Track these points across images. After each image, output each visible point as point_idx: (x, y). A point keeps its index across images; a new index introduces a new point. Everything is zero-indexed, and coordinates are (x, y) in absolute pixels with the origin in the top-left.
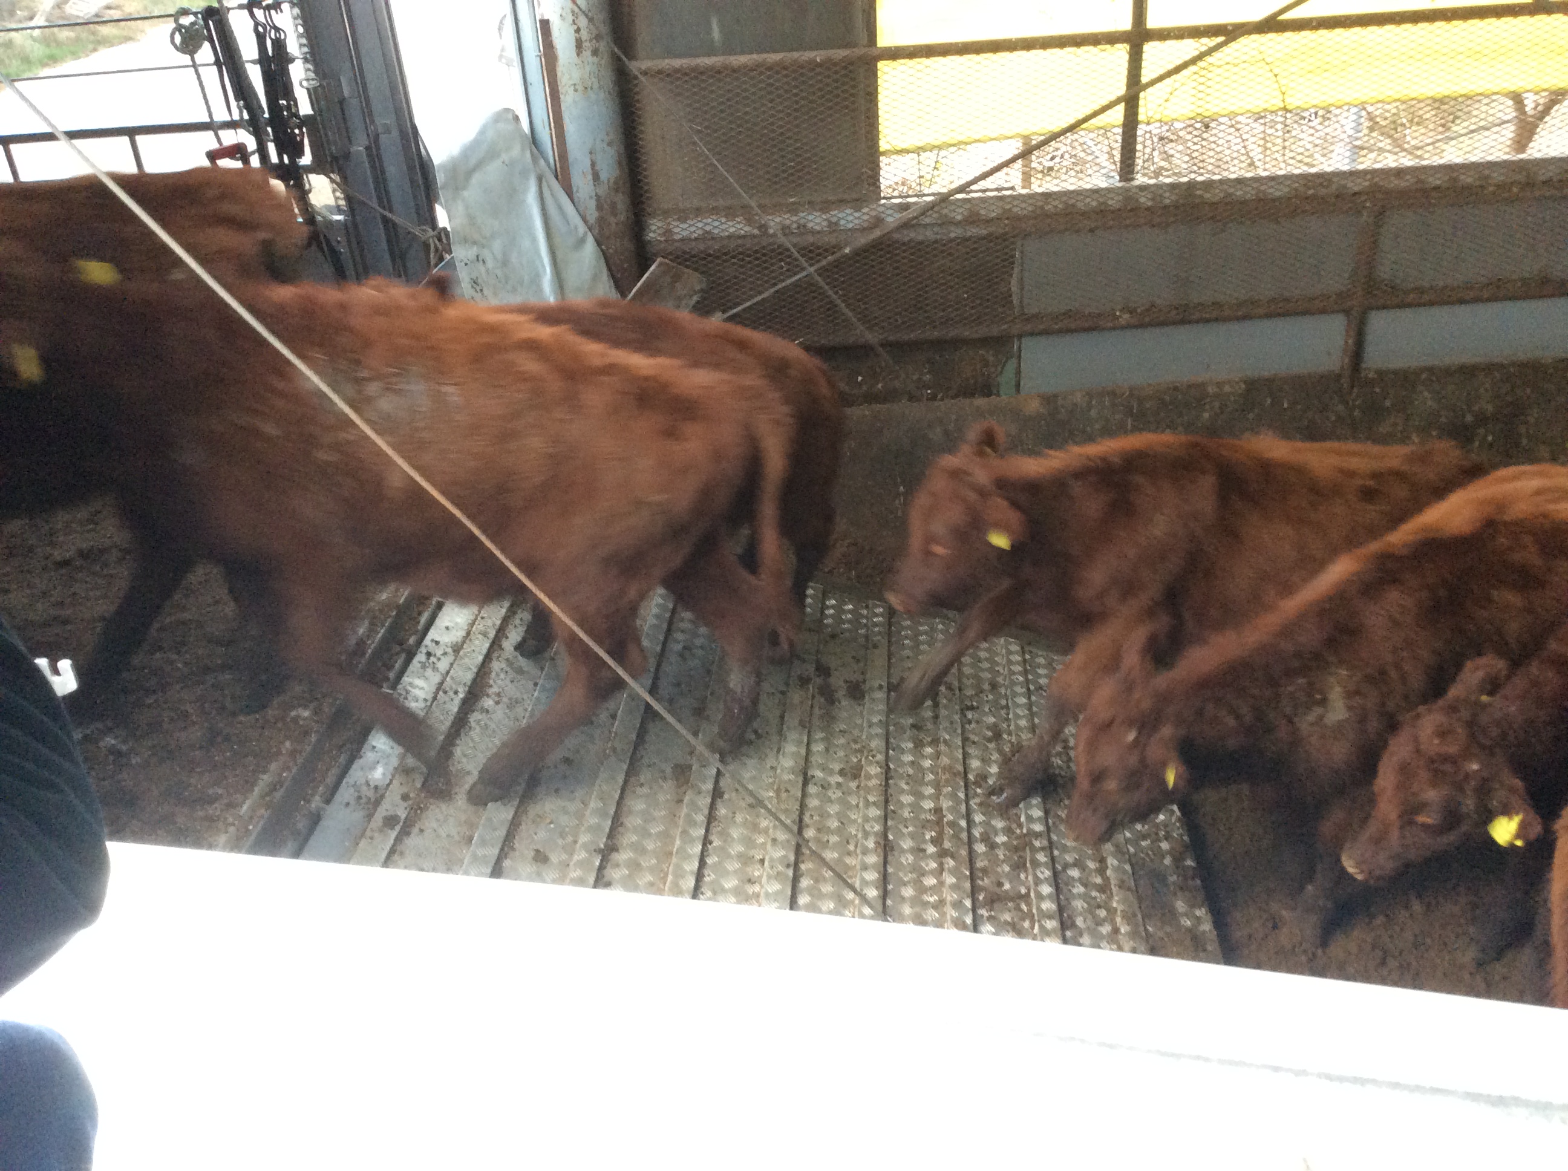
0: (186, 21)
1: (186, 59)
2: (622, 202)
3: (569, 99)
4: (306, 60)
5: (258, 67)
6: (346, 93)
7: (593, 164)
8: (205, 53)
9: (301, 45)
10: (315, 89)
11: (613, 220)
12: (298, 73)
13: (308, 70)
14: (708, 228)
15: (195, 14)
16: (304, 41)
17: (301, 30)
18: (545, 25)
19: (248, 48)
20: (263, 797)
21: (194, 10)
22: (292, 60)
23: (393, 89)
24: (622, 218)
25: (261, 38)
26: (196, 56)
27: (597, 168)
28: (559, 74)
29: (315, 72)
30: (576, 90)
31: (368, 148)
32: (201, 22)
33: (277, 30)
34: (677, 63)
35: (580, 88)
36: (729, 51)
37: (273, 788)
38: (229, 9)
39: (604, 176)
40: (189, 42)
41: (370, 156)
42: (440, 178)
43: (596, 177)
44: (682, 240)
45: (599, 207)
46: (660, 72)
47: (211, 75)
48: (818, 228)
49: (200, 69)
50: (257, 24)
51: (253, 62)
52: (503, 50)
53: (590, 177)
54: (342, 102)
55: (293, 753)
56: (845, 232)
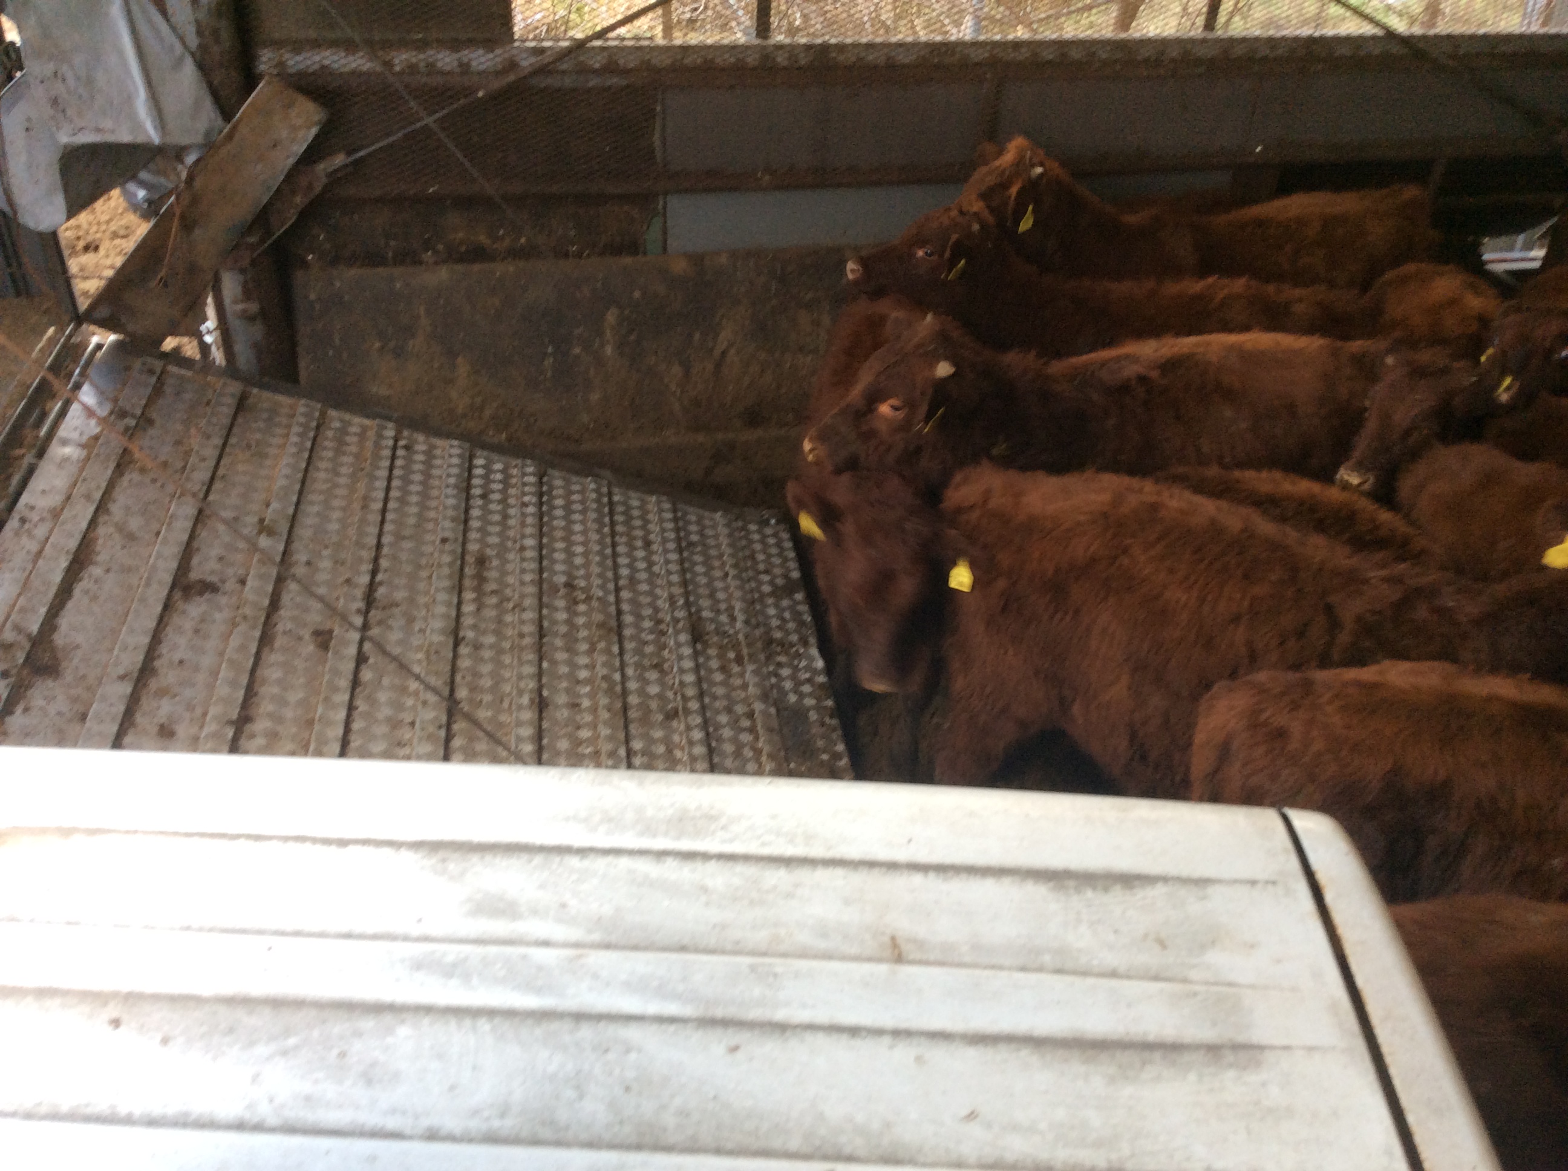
2: (225, 30)
14: (325, 62)
24: (227, 46)
44: (297, 73)
45: (199, 33)
48: (448, 68)
56: (480, 73)
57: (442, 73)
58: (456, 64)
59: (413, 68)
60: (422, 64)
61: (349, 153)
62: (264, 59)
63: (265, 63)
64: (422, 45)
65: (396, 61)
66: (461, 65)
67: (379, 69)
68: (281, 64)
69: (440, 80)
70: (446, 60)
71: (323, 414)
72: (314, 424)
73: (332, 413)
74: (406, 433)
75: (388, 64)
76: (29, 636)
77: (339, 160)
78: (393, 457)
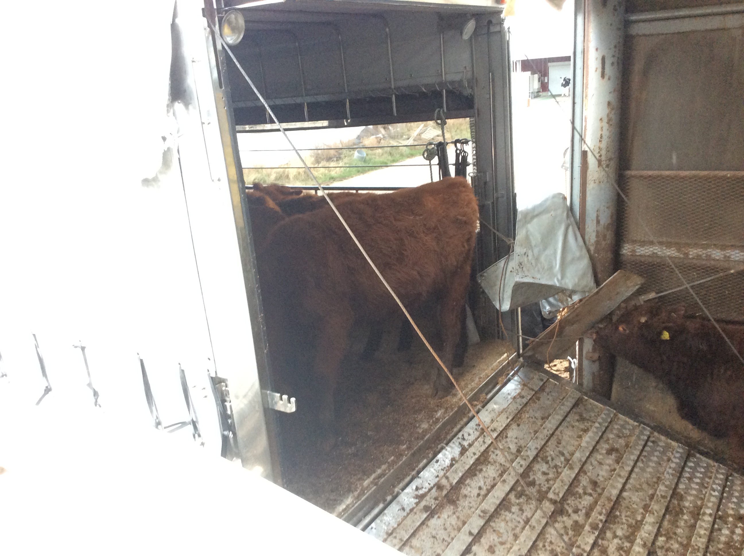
0: (430, 147)
1: (428, 162)
2: (610, 236)
3: (591, 186)
4: (474, 165)
5: (454, 167)
6: (488, 180)
8: (436, 160)
9: (474, 159)
10: (474, 177)
11: (603, 243)
12: (470, 170)
13: (474, 169)
14: (655, 251)
15: (434, 145)
17: (474, 152)
18: (584, 154)
19: (451, 158)
22: (469, 165)
23: (507, 179)
24: (609, 242)
25: (457, 156)
26: (432, 161)
27: (599, 218)
28: (588, 175)
29: (477, 170)
31: (493, 203)
32: (436, 148)
33: (465, 152)
34: (650, 173)
35: (597, 182)
36: (680, 169)
38: (447, 143)
39: (602, 222)
40: (429, 158)
41: (493, 206)
43: (598, 222)
44: (640, 255)
45: (597, 236)
46: (641, 176)
48: (717, 258)
49: (432, 166)
50: (457, 150)
52: (564, 163)
53: (595, 222)
59: (699, 257)
60: (704, 255)
61: (657, 293)
62: (626, 248)
64: (705, 247)
65: (691, 253)
66: (725, 256)
67: (682, 256)
68: (634, 251)
69: (713, 263)
71: (615, 415)
72: (609, 420)
73: (621, 416)
78: (645, 445)
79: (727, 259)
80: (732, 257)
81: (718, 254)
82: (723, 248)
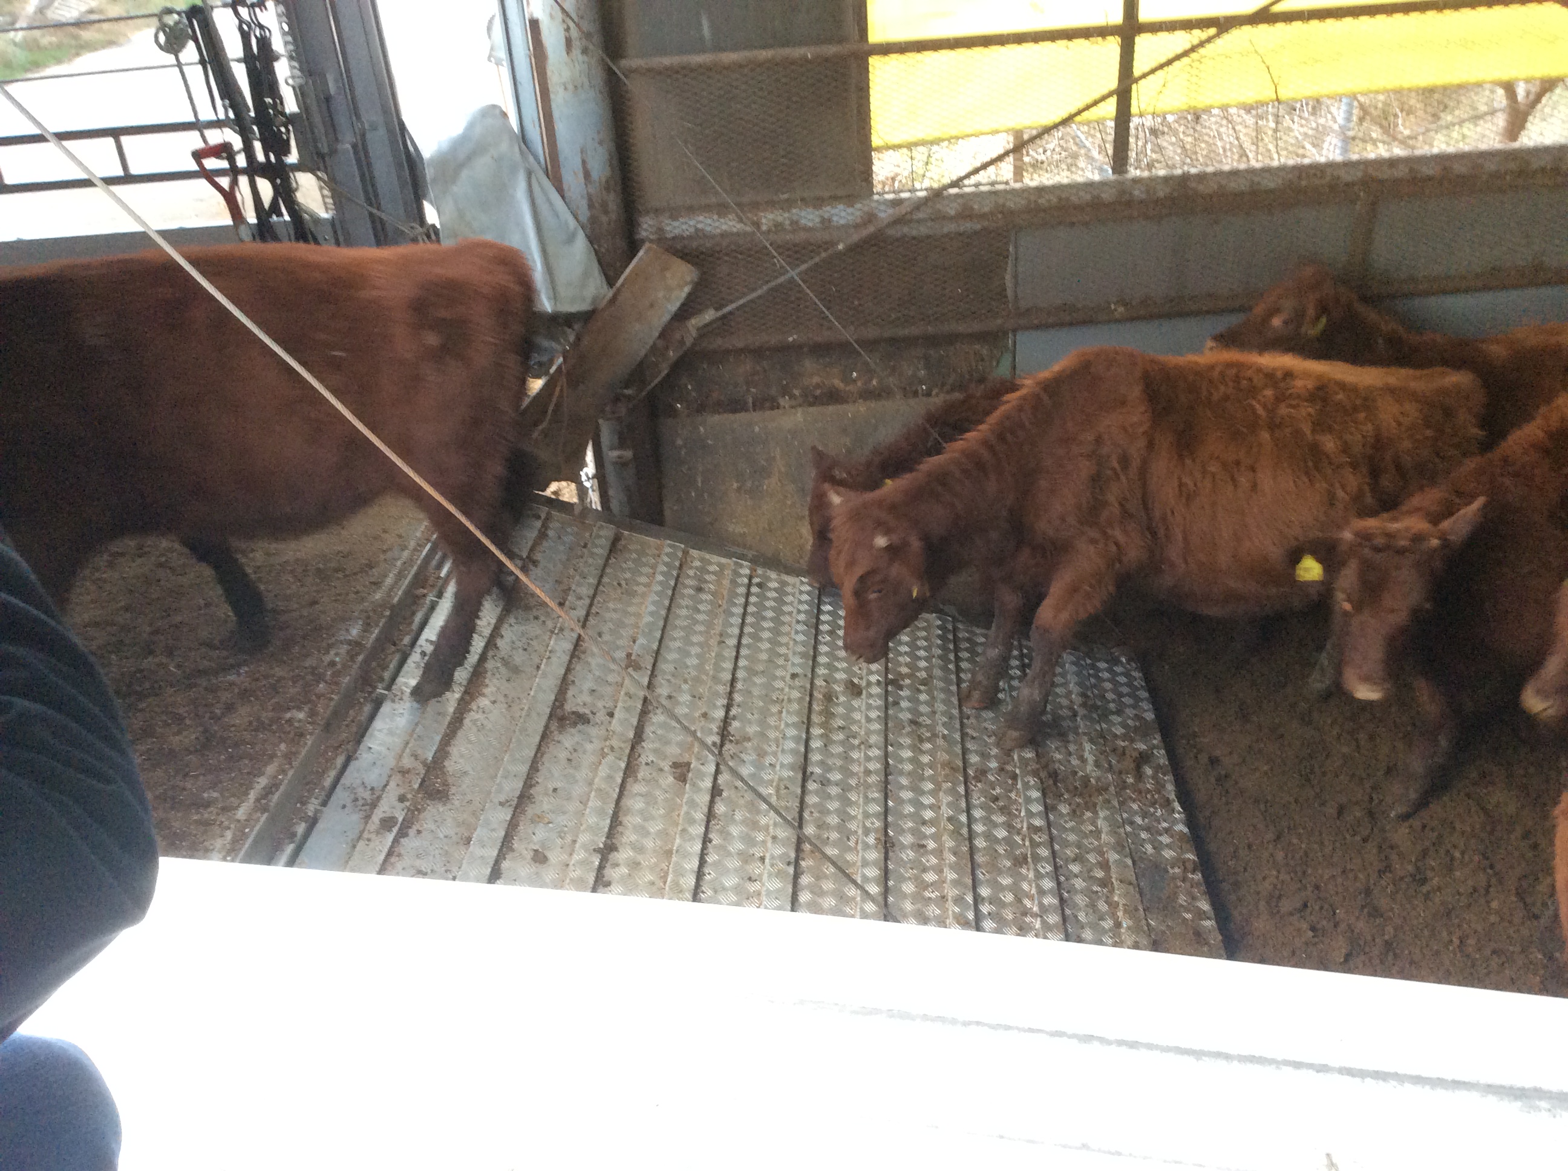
0: (171, 20)
1: (170, 59)
2: (613, 201)
3: (559, 99)
4: (291, 58)
5: (243, 66)
6: (332, 91)
7: (584, 162)
8: (190, 52)
9: (286, 43)
10: (301, 87)
11: (604, 219)
12: (283, 70)
13: (292, 68)
14: (700, 226)
15: (179, 13)
16: (289, 39)
17: (286, 28)
18: (534, 24)
19: (233, 47)
20: (258, 800)
21: (178, 9)
22: (277, 58)
23: (380, 86)
24: (614, 216)
25: (245, 37)
26: (181, 56)
27: (589, 167)
28: (549, 73)
29: (301, 70)
30: (566, 89)
31: (354, 146)
32: (185, 21)
33: (261, 27)
34: (667, 61)
35: (570, 87)
36: (718, 48)
37: (268, 791)
38: (212, 8)
39: (595, 175)
40: (173, 43)
41: (356, 153)
42: (429, 173)
43: (587, 175)
44: (674, 238)
45: (591, 206)
46: (649, 70)
47: (196, 74)
48: (810, 224)
49: (185, 68)
50: (241, 21)
51: (239, 61)
52: (492, 49)
53: (581, 175)
54: (328, 99)
55: (289, 757)
56: (838, 228)
57: (807, 229)
58: (817, 220)
59: (778, 226)
60: (787, 222)
61: (717, 309)
62: (645, 226)
63: (646, 230)
64: (788, 205)
65: (764, 221)
66: (823, 220)
67: (748, 229)
68: (660, 230)
69: (801, 236)
70: (809, 217)
71: (685, 553)
72: (677, 564)
73: (694, 553)
74: (760, 571)
75: (757, 225)
76: (424, 763)
77: (709, 315)
78: (748, 594)
79: (826, 223)
80: (835, 219)
81: (811, 217)
82: (819, 202)
